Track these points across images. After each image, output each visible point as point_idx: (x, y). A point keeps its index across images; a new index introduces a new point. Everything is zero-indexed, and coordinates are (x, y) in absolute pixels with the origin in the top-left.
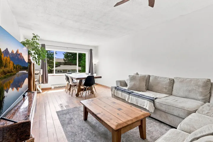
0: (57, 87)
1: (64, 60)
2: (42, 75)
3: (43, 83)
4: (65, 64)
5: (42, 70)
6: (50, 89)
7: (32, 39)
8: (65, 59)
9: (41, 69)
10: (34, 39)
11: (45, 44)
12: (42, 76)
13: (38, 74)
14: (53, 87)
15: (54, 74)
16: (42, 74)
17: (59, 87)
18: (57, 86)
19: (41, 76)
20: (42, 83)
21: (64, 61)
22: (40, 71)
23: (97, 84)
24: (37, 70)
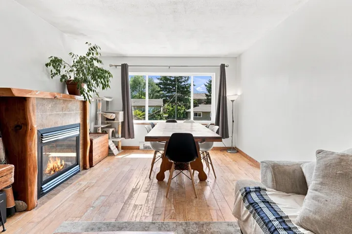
5: (122, 112)
13: (114, 120)
15: (146, 121)
16: (122, 120)
22: (117, 114)
23: (238, 152)
24: (112, 113)
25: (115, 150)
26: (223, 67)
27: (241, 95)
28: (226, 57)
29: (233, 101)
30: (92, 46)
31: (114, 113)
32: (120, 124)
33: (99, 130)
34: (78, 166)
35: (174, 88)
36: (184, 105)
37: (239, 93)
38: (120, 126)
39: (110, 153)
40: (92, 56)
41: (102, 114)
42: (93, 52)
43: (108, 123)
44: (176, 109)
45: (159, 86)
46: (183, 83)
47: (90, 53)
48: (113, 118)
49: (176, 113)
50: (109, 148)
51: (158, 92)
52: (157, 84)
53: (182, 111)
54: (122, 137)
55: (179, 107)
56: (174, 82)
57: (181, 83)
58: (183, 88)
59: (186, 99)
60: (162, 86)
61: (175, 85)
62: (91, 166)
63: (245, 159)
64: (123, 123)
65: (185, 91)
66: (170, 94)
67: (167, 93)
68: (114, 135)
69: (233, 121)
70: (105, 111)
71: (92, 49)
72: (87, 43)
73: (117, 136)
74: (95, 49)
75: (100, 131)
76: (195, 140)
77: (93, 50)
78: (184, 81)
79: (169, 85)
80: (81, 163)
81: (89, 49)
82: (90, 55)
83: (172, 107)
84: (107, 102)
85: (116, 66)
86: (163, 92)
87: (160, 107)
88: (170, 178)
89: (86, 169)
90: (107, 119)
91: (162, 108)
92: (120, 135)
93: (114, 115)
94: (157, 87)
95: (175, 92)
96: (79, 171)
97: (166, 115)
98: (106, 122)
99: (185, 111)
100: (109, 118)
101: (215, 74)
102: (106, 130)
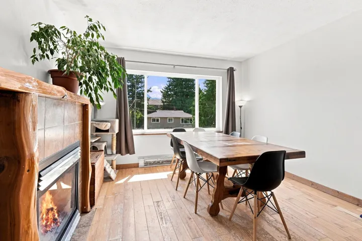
0: (150, 164)
1: (163, 102)
2: (117, 134)
3: (119, 151)
4: (164, 108)
5: (117, 121)
6: (136, 166)
8: (164, 100)
9: (117, 118)
10: (93, 36)
11: (125, 59)
12: (119, 135)
13: (107, 131)
14: (141, 163)
15: (146, 130)
16: (117, 131)
17: (154, 163)
18: (152, 160)
19: (115, 135)
20: (116, 153)
21: (162, 104)
22: (113, 123)
24: (106, 121)
26: (231, 71)
28: (232, 61)
29: (240, 107)
31: (109, 122)
38: (115, 138)
40: (92, 39)
42: (94, 32)
47: (89, 34)
48: (107, 128)
58: (140, 94)
62: (93, 205)
69: (241, 128)
72: (87, 16)
74: (96, 28)
78: (140, 87)
80: (80, 205)
81: (89, 27)
82: (89, 37)
89: (86, 213)
92: (115, 151)
93: (109, 124)
98: (95, 134)
101: (221, 77)
102: (96, 145)
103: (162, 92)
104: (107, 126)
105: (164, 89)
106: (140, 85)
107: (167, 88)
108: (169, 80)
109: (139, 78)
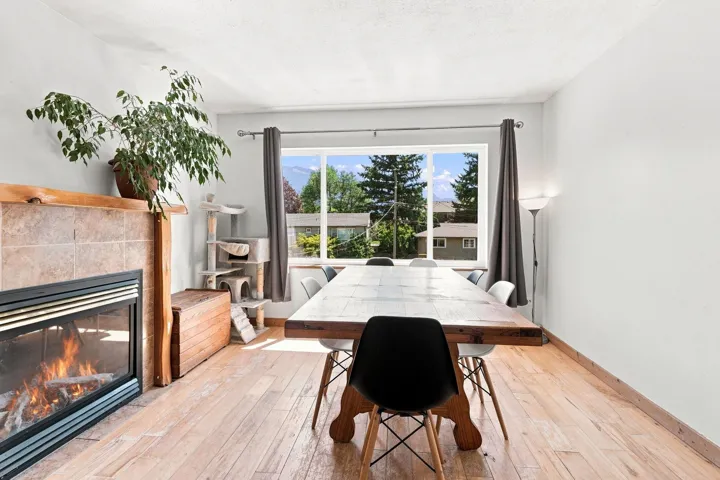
1: (455, 205)
4: (458, 218)
5: (265, 241)
7: (172, 98)
8: (459, 202)
13: (245, 258)
15: (323, 259)
21: (454, 211)
23: (549, 341)
25: (246, 331)
26: (508, 127)
27: (555, 199)
28: (513, 105)
29: (534, 212)
30: (180, 77)
31: (245, 242)
32: (262, 267)
33: (210, 282)
34: (135, 380)
35: (392, 192)
36: (411, 224)
37: (552, 192)
38: (262, 272)
39: (234, 338)
40: (181, 102)
41: (217, 245)
42: (185, 92)
43: (233, 266)
44: (395, 232)
45: (363, 189)
46: (409, 183)
47: (176, 96)
48: (242, 254)
49: (395, 240)
50: (233, 325)
51: (362, 199)
52: (358, 186)
53: (406, 236)
54: (266, 297)
55: (400, 229)
56: (393, 180)
57: (405, 182)
58: (409, 192)
59: (414, 212)
60: (368, 189)
61: (393, 185)
62: (175, 375)
63: (579, 367)
64: (268, 266)
65: (412, 198)
66: (383, 204)
67: (378, 202)
68: (247, 292)
69: (536, 263)
70: (228, 238)
71: (180, 85)
72: (164, 67)
73: (254, 294)
74: (188, 84)
75: (213, 286)
76: (448, 337)
77: (184, 88)
78: (410, 179)
79: (382, 185)
80: (146, 372)
81: (173, 84)
82: (176, 101)
83: (388, 228)
84: (234, 217)
85: (253, 134)
86: (370, 200)
87: (365, 227)
88: (371, 436)
89: (161, 386)
90: (232, 257)
91: (368, 230)
92: (261, 293)
93: (246, 247)
94: (359, 189)
95: (393, 199)
96: (140, 393)
97: (377, 244)
98: (230, 262)
99: (413, 236)
100: (235, 254)
101: (487, 145)
102: (227, 281)
103: (454, 186)
104: (244, 250)
105: (459, 180)
106: (410, 174)
107: (464, 178)
108: (470, 159)
109: (407, 161)
